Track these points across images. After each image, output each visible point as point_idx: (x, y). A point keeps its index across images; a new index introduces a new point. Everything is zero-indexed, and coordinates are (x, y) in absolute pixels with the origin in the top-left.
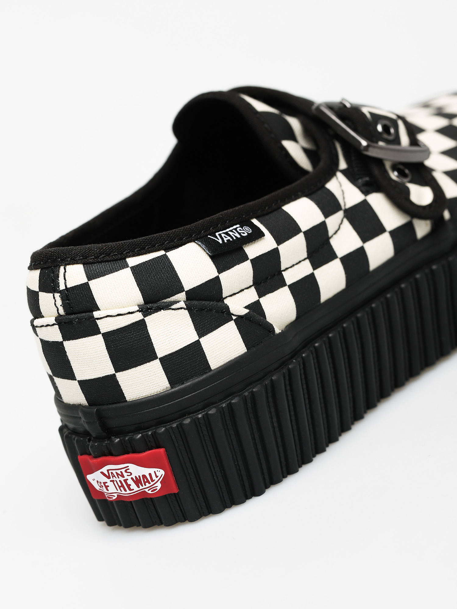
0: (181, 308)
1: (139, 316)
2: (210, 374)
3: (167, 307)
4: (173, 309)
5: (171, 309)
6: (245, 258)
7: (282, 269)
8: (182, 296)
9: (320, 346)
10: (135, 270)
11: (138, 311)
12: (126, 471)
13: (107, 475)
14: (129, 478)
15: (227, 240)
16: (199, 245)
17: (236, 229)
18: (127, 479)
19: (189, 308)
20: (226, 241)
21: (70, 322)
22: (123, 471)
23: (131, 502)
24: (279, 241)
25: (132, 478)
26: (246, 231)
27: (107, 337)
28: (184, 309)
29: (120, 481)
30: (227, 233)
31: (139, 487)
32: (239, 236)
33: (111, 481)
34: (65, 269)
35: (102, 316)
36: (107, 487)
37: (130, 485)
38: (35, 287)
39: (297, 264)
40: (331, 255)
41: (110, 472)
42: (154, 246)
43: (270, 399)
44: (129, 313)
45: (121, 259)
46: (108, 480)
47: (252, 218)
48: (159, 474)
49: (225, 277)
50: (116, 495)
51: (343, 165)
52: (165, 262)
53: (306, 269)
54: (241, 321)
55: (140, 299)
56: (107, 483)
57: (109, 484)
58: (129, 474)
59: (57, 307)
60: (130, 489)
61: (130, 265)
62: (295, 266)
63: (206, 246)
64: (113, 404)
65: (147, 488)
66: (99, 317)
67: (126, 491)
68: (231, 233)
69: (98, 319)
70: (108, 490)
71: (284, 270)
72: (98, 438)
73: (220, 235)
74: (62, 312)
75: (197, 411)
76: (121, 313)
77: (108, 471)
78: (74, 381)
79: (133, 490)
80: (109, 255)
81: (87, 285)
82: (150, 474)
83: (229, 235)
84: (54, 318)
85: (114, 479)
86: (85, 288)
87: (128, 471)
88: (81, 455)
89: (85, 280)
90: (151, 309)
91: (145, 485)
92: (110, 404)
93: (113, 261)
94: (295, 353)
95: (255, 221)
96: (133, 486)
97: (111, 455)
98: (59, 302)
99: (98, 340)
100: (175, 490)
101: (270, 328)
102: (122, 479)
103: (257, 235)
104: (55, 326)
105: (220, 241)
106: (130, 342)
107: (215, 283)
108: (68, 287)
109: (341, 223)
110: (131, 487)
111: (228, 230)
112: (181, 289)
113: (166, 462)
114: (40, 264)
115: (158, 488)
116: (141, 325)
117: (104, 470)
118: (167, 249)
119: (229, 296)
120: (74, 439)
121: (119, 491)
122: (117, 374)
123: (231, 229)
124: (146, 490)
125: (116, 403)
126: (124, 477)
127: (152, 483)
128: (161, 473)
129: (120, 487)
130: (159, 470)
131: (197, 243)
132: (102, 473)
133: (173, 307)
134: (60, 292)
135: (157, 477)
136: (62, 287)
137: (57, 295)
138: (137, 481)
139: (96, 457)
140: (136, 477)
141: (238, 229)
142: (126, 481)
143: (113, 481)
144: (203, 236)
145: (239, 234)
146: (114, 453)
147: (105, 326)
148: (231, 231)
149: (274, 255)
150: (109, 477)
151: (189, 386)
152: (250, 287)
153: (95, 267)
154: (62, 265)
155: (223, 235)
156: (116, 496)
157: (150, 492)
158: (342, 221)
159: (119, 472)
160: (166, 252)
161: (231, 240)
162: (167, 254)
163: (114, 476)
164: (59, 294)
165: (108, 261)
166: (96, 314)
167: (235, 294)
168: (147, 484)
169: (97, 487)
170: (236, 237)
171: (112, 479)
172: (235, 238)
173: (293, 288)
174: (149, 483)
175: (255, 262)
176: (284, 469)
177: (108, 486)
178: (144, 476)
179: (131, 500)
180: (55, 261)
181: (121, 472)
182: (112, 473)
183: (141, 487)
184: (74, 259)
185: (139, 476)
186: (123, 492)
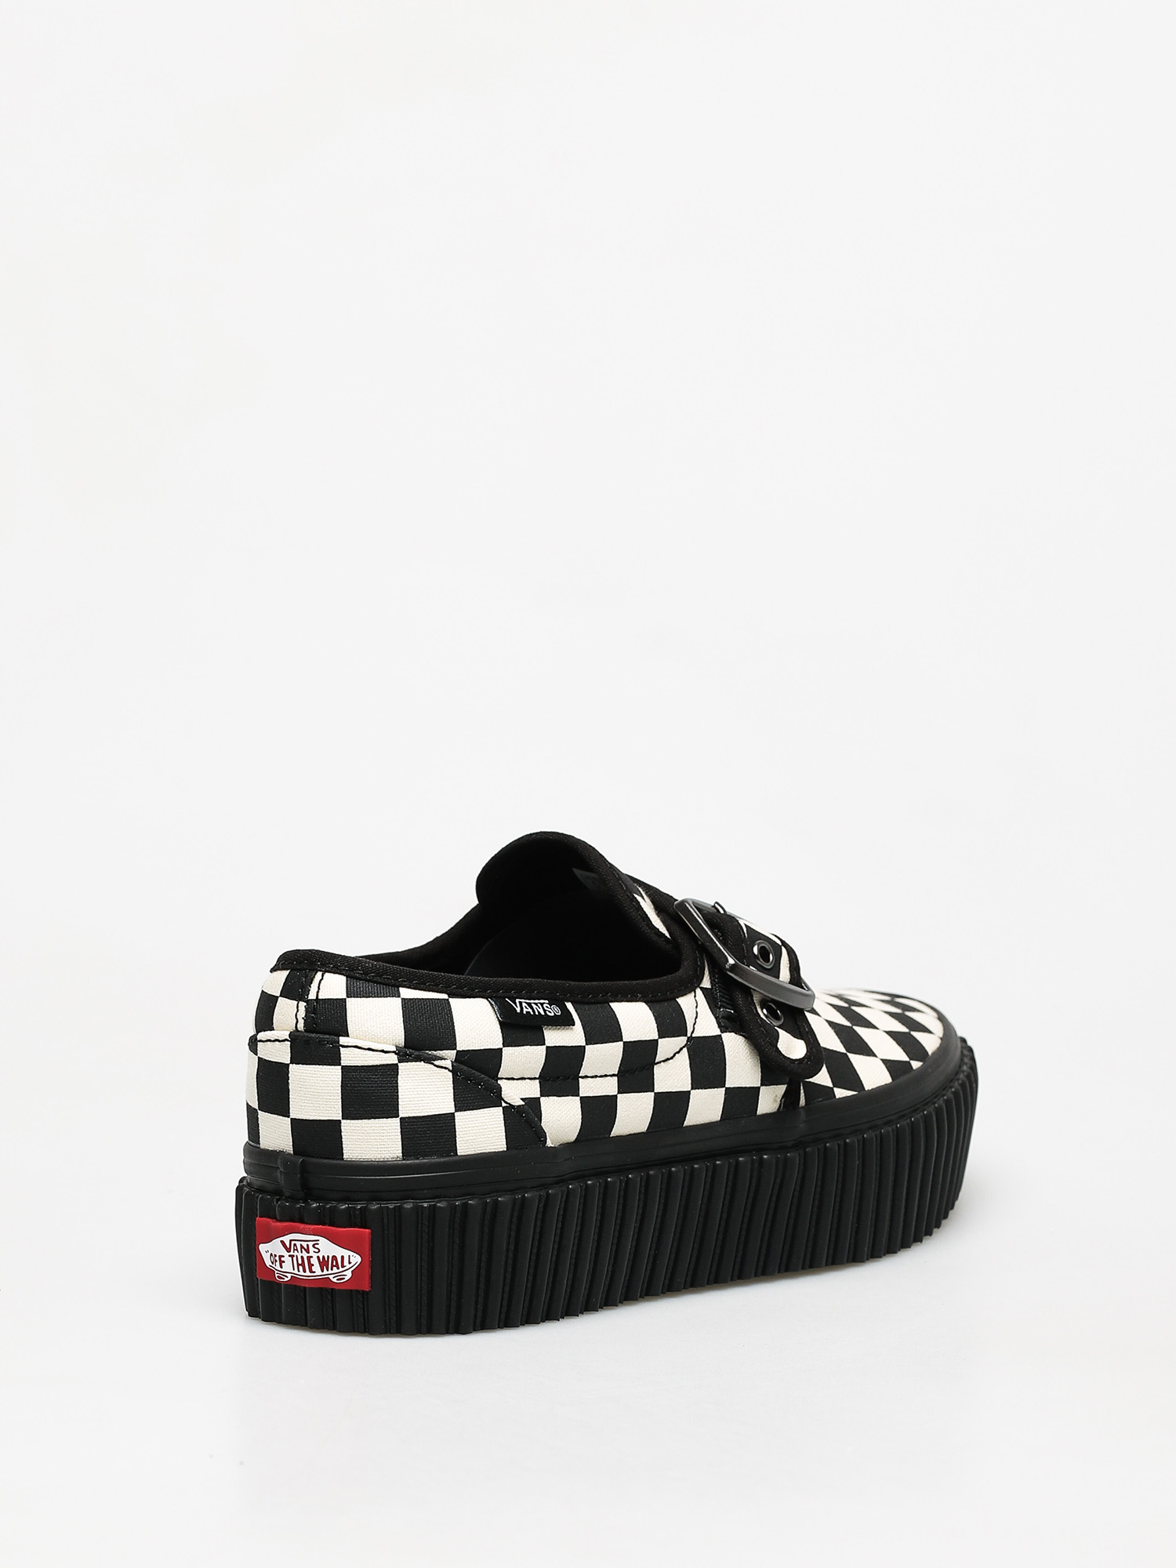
0: (446, 1068)
1: (392, 1059)
2: (454, 1158)
3: (429, 1060)
4: (435, 1066)
5: (433, 1064)
6: (541, 1041)
7: (580, 1075)
8: (451, 1054)
9: (593, 1185)
10: (407, 1004)
11: (394, 1052)
12: (314, 1246)
13: (288, 1247)
14: (315, 1256)
15: (527, 1012)
16: (491, 1005)
17: (542, 1004)
18: (312, 1257)
19: (454, 1071)
20: (525, 1013)
21: (308, 1041)
22: (310, 1244)
23: (305, 1288)
24: (591, 1039)
25: (318, 1257)
26: (553, 1011)
27: (346, 1070)
28: (449, 1070)
29: (302, 1257)
30: (529, 1005)
31: (323, 1271)
32: (543, 1013)
33: (290, 1256)
34: (323, 976)
35: (349, 1045)
36: (281, 1262)
37: (313, 1265)
38: (276, 991)
39: (601, 1076)
40: (647, 1085)
41: (293, 1243)
42: (438, 985)
43: (515, 1220)
44: (383, 1051)
45: (393, 986)
46: (286, 1254)
47: (568, 1001)
48: (353, 1261)
49: (509, 1053)
50: (289, 1276)
51: (706, 983)
52: (445, 1009)
53: (610, 1087)
54: (511, 1113)
55: (400, 1039)
56: (283, 1256)
57: (287, 1259)
58: (317, 1251)
59: (297, 1019)
60: (311, 1271)
61: (402, 996)
62: (598, 1078)
63: (499, 1008)
64: (325, 1158)
65: (332, 1273)
66: (345, 1044)
67: (304, 1271)
68: (534, 1006)
69: (343, 1046)
70: (281, 1267)
71: (582, 1077)
72: (293, 1199)
73: (521, 1003)
74: (301, 1026)
75: (424, 1199)
76: (373, 1048)
77: (291, 1241)
78: (286, 1118)
79: (314, 1272)
80: (381, 976)
81: (344, 1001)
82: (343, 1257)
83: (532, 1008)
84: (289, 1033)
85: (296, 1253)
86: (340, 1005)
87: (316, 1246)
88: (260, 1217)
89: (344, 996)
90: (410, 1056)
91: (332, 1270)
92: (321, 1158)
93: (383, 984)
94: (561, 1181)
95: (569, 1006)
96: (316, 1268)
97: (302, 1222)
98: (302, 1013)
99: (335, 1072)
100: (366, 1286)
101: (541, 1135)
102: (305, 1255)
103: (565, 1021)
104: (286, 1042)
105: (518, 1010)
106: (372, 1087)
107: (496, 1055)
108: (320, 997)
109: (678, 1052)
110: (314, 1269)
111: (532, 1001)
112: (453, 1046)
113: (367, 1247)
114: (292, 963)
115: (347, 1278)
116: (393, 1069)
117: (286, 1239)
118: (452, 995)
119: (506, 1079)
120: (258, 1197)
121: (296, 1271)
122: (343, 1122)
123: (537, 1001)
124: (331, 1277)
125: (329, 1158)
126: (308, 1253)
127: (341, 1269)
128: (356, 1259)
129: (298, 1265)
130: (355, 1255)
131: (489, 1002)
132: (282, 1242)
133: (436, 1063)
134: (308, 1001)
135: (350, 1263)
136: (312, 996)
137: (302, 1005)
138: (323, 1263)
139: (281, 1221)
140: (324, 1257)
141: (545, 1005)
142: (309, 1258)
143: (292, 1256)
144: (500, 997)
145: (545, 1011)
146: (306, 1221)
147: (349, 1058)
148: (536, 1004)
149: (577, 1053)
150: (288, 1250)
151: (425, 1164)
152: (535, 1078)
153: (359, 983)
154: (320, 971)
155: (524, 1004)
156: (289, 1278)
157: (335, 1280)
158: (681, 1049)
159: (305, 1244)
160: (449, 997)
161: (532, 1013)
162: (450, 1000)
163: (297, 1250)
164: (305, 1004)
165: (377, 983)
166: (343, 1040)
167: (513, 1079)
168: (335, 1268)
169: (268, 1263)
170: (539, 1012)
171: (292, 1253)
172: (537, 1013)
173: (586, 1102)
174: (338, 1268)
175: (551, 1051)
176: (503, 1316)
177: (284, 1262)
178: (334, 1258)
179: (307, 1286)
180: (312, 963)
181: (308, 1245)
182: (295, 1245)
183: (325, 1272)
184: (337, 968)
185: (328, 1257)
186: (302, 1273)
